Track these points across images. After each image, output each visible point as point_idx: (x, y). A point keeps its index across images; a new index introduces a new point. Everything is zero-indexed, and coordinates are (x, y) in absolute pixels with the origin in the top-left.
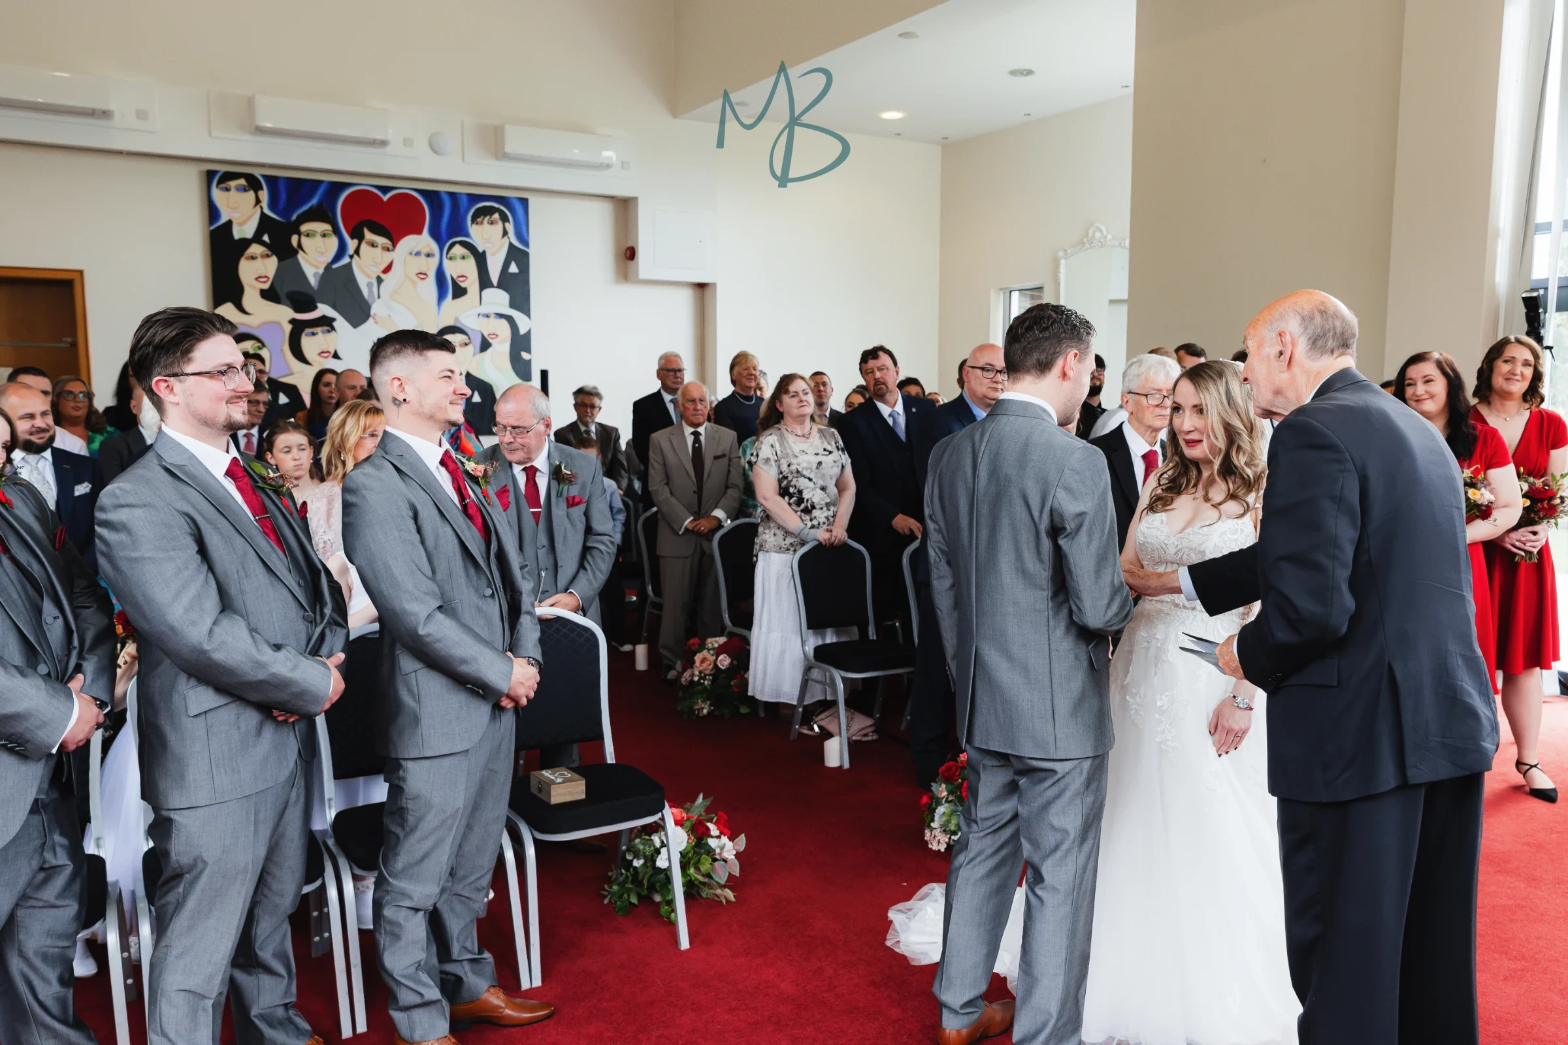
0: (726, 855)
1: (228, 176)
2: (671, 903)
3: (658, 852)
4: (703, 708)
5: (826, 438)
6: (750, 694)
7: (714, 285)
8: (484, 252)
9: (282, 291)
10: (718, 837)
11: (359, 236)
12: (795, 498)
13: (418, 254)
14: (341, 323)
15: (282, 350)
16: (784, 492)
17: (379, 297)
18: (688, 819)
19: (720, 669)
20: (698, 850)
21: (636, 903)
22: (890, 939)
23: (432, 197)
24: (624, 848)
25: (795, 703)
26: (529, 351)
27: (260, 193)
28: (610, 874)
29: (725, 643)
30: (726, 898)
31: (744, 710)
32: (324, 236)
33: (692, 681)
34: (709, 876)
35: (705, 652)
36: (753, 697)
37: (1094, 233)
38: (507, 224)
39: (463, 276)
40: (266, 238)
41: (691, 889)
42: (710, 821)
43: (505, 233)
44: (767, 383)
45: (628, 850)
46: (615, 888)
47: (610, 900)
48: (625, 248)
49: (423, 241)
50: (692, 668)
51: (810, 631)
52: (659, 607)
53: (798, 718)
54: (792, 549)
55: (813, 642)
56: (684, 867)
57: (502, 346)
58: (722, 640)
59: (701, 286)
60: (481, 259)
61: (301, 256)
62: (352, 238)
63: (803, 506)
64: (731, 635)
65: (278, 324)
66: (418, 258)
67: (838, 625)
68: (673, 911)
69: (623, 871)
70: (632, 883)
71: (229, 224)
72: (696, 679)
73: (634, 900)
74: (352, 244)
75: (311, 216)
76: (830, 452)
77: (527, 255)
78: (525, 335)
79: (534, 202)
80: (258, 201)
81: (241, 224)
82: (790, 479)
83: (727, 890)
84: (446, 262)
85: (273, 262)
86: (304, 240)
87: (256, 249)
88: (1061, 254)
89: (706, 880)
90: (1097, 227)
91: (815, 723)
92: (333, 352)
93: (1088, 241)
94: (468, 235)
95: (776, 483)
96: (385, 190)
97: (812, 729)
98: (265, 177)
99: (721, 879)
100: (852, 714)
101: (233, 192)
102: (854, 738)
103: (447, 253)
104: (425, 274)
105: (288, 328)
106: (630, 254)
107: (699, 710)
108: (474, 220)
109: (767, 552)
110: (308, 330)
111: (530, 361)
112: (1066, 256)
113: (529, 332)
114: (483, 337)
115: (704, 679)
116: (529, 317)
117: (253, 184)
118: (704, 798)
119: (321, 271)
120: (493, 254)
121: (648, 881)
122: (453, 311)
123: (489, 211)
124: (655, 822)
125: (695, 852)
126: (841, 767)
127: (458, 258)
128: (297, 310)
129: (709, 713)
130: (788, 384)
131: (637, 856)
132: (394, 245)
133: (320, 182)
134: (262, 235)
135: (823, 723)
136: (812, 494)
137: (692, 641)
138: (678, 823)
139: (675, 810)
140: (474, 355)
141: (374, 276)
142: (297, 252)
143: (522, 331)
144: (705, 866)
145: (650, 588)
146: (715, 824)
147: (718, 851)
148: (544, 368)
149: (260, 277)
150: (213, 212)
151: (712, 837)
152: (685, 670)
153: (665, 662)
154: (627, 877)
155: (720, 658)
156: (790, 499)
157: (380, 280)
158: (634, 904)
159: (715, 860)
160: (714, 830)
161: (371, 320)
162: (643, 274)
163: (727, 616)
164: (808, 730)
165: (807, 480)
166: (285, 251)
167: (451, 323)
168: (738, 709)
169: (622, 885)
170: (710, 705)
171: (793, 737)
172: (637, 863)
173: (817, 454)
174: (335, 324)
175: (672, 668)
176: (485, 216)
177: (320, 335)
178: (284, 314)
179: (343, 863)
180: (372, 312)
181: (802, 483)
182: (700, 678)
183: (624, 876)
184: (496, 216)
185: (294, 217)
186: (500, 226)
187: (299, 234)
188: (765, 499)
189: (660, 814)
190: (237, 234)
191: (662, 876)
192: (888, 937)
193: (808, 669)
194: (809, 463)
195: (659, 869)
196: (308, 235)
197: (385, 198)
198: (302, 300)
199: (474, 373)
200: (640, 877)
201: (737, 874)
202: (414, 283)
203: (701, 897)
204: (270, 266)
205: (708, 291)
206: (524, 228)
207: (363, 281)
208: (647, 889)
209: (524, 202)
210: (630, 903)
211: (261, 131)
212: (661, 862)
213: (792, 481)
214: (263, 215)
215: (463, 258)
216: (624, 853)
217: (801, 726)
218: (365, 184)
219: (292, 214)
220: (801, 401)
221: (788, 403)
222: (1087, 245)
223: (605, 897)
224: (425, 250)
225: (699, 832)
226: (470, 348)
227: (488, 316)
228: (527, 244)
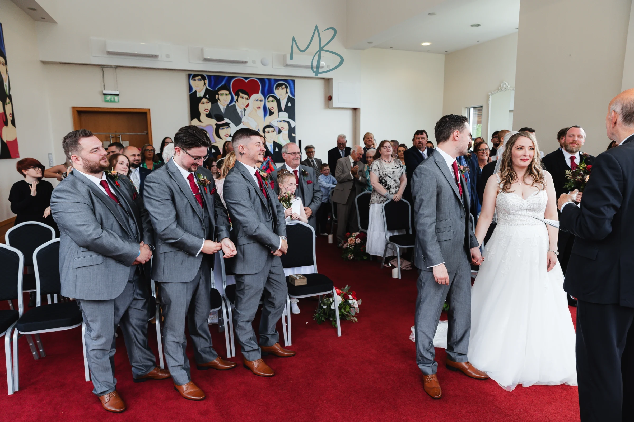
0: (355, 306)
1: (195, 76)
2: (335, 321)
3: (331, 304)
4: (351, 257)
5: (396, 162)
6: (366, 252)
7: (359, 109)
8: (280, 99)
9: (213, 114)
10: (352, 300)
11: (237, 95)
12: (384, 184)
13: (257, 100)
14: (232, 125)
15: (213, 134)
16: (380, 182)
17: (244, 116)
18: (342, 293)
19: (357, 243)
20: (345, 304)
21: (324, 320)
22: (411, 337)
23: (262, 80)
24: (320, 302)
25: (382, 256)
26: (295, 133)
27: (205, 81)
28: (316, 310)
29: (359, 234)
30: (354, 320)
31: (365, 258)
32: (226, 95)
33: (347, 248)
34: (349, 312)
35: (352, 237)
36: (367, 253)
37: (503, 85)
38: (287, 89)
39: (272, 108)
40: (207, 96)
41: (343, 317)
42: (350, 294)
43: (287, 92)
44: (376, 143)
45: (322, 303)
46: (317, 315)
47: (315, 319)
48: (328, 96)
49: (259, 96)
50: (347, 243)
51: (388, 231)
52: (336, 221)
53: (384, 261)
54: (382, 202)
55: (389, 234)
56: (340, 309)
57: (285, 132)
58: (358, 233)
59: (355, 109)
60: (278, 102)
61: (219, 102)
62: (236, 95)
63: (387, 187)
64: (361, 232)
65: (211, 125)
66: (257, 101)
67: (398, 229)
68: (336, 324)
69: (320, 310)
70: (323, 314)
71: (196, 92)
72: (348, 247)
73: (323, 319)
74: (235, 98)
75: (222, 88)
76: (398, 168)
77: (294, 100)
78: (293, 128)
79: (297, 81)
80: (205, 84)
81: (199, 92)
82: (383, 177)
83: (355, 318)
84: (267, 103)
85: (210, 104)
86: (220, 96)
87: (204, 100)
88: (490, 93)
89: (348, 314)
90: (504, 83)
91: (390, 263)
92: (229, 135)
93: (500, 88)
94: (274, 93)
95: (378, 178)
96: (246, 78)
97: (389, 265)
98: (207, 75)
99: (353, 313)
100: (403, 260)
101: (197, 81)
102: (403, 269)
103: (267, 100)
104: (260, 107)
105: (215, 127)
106: (330, 98)
107: (349, 257)
108: (276, 88)
109: (374, 203)
110: (221, 127)
111: (295, 137)
112: (492, 94)
113: (295, 127)
114: (279, 128)
115: (351, 247)
116: (295, 121)
117: (203, 78)
118: (348, 286)
119: (225, 107)
120: (283, 100)
121: (328, 313)
122: (270, 120)
123: (281, 85)
124: (330, 293)
125: (344, 304)
126: (398, 278)
127: (271, 101)
128: (218, 121)
129: (353, 258)
130: (383, 144)
131: (325, 305)
132: (249, 98)
133: (225, 77)
134: (206, 95)
135: (393, 263)
136: (390, 182)
137: (347, 234)
138: (338, 294)
139: (337, 290)
140: (276, 135)
141: (243, 108)
142: (218, 101)
143: (293, 126)
144: (348, 309)
145: (334, 215)
146: (351, 295)
147: (352, 304)
148: (300, 139)
149: (206, 110)
150: (190, 88)
151: (350, 299)
152: (345, 243)
153: (339, 241)
154: (321, 312)
155: (357, 240)
156: (382, 184)
157: (245, 110)
158: (323, 321)
159: (351, 307)
160: (351, 297)
161: (242, 123)
162: (334, 106)
163: (360, 225)
164: (387, 265)
165: (389, 177)
166: (214, 101)
167: (268, 124)
168: (363, 258)
169: (319, 314)
170: (353, 256)
171: (382, 267)
172: (325, 307)
173: (393, 168)
174: (230, 125)
175: (340, 243)
176: (280, 86)
177: (225, 129)
178: (213, 122)
179: (228, 302)
180: (242, 121)
181: (387, 179)
182: (350, 246)
183: (320, 311)
184: (284, 86)
185: (217, 89)
186: (285, 90)
187: (218, 95)
188: (374, 184)
189: (332, 291)
190: (198, 95)
191: (333, 312)
192: (410, 336)
193: (387, 244)
194: (390, 171)
195: (332, 309)
196: (221, 95)
197: (246, 81)
198: (219, 117)
199: (276, 141)
200: (326, 311)
201: (358, 312)
202: (256, 111)
203: (346, 320)
204: (209, 106)
205: (357, 111)
206: (293, 91)
207: (239, 110)
208: (328, 316)
209: (293, 81)
210: (322, 320)
211: (206, 60)
212: (332, 307)
213: (383, 178)
214: (206, 88)
215: (273, 101)
216: (320, 304)
217: (385, 263)
218: (240, 77)
219: (216, 88)
220: (388, 150)
221: (383, 150)
222: (500, 90)
223: (314, 318)
224: (259, 99)
225: (345, 298)
226: (275, 133)
227: (281, 121)
228: (294, 96)
